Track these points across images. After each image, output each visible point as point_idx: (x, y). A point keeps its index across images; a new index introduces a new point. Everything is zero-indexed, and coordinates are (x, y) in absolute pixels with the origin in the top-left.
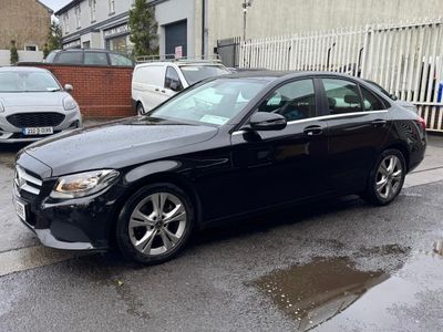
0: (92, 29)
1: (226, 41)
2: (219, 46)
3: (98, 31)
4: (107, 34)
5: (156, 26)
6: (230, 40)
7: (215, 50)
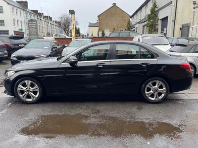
0: (139, 23)
1: (185, 25)
2: (183, 27)
3: (141, 23)
4: (144, 24)
5: (158, 20)
6: (187, 24)
7: (181, 29)
